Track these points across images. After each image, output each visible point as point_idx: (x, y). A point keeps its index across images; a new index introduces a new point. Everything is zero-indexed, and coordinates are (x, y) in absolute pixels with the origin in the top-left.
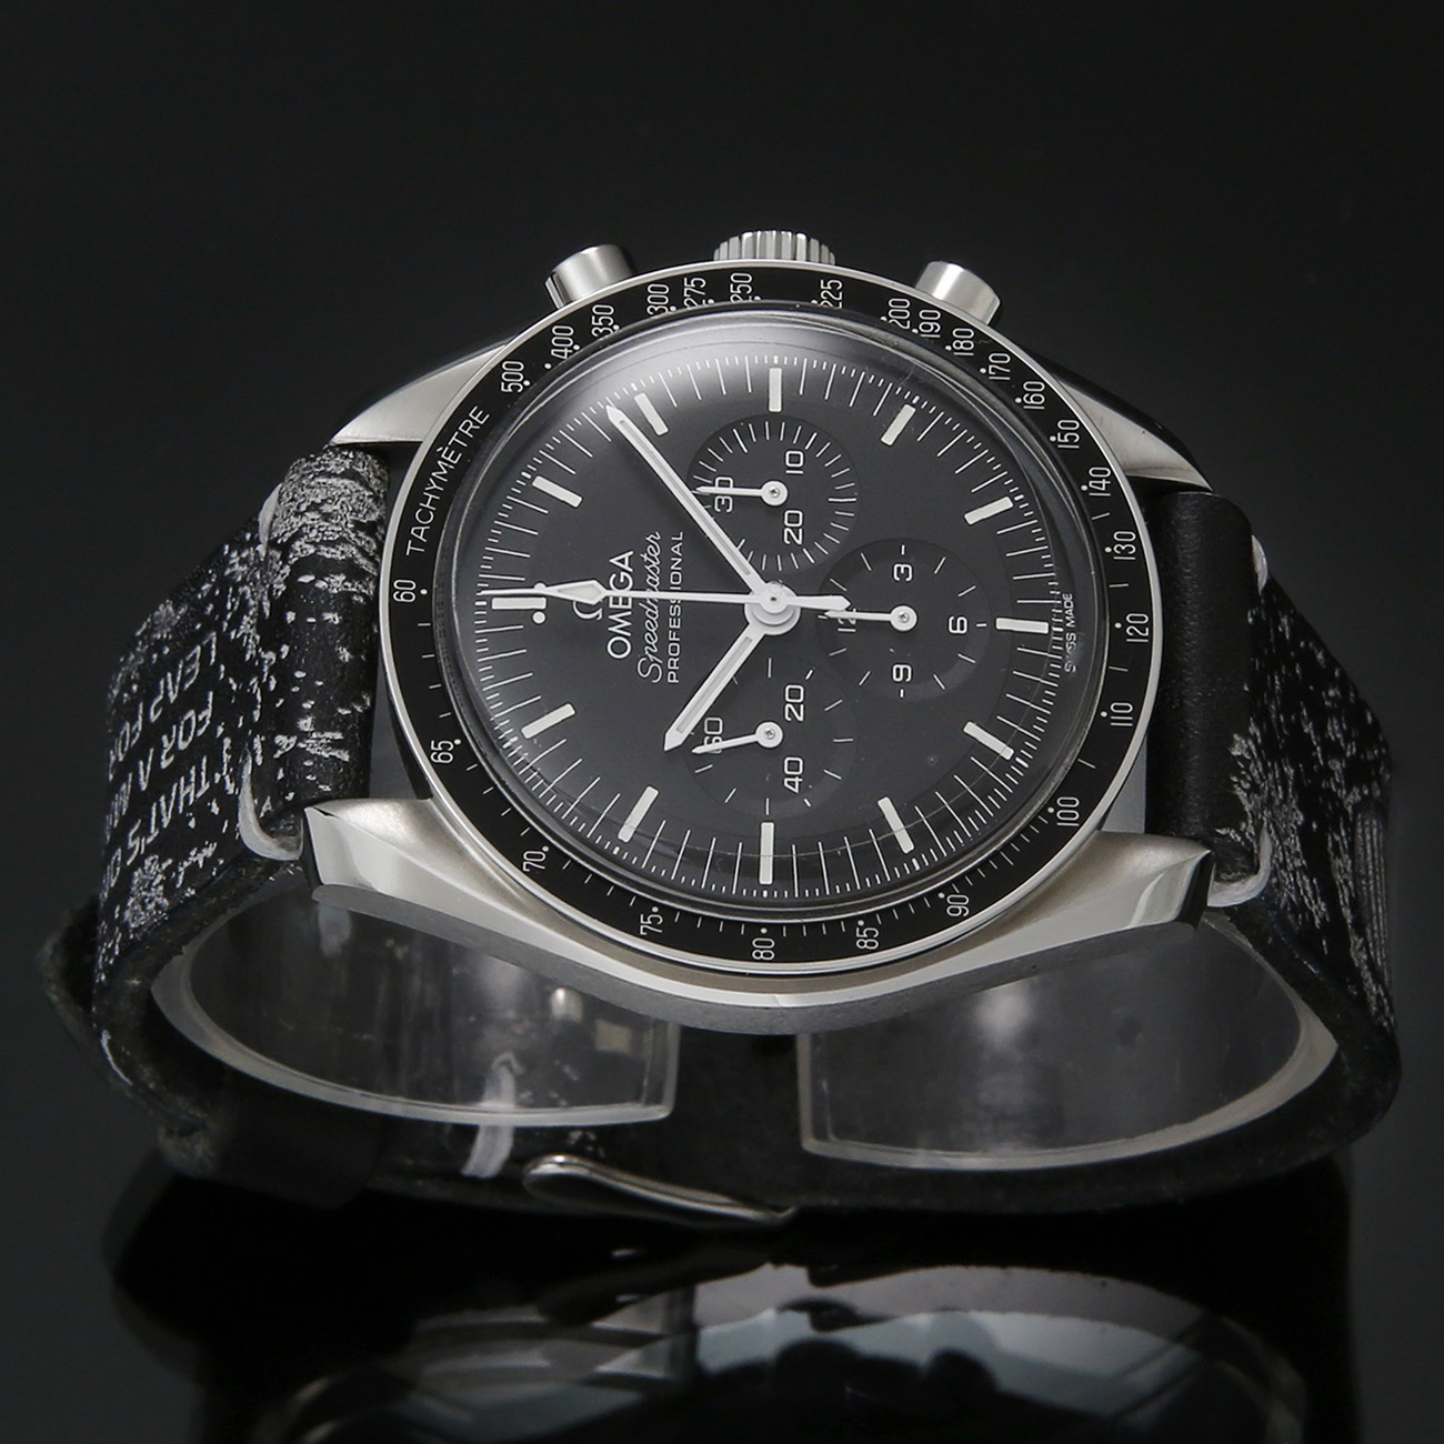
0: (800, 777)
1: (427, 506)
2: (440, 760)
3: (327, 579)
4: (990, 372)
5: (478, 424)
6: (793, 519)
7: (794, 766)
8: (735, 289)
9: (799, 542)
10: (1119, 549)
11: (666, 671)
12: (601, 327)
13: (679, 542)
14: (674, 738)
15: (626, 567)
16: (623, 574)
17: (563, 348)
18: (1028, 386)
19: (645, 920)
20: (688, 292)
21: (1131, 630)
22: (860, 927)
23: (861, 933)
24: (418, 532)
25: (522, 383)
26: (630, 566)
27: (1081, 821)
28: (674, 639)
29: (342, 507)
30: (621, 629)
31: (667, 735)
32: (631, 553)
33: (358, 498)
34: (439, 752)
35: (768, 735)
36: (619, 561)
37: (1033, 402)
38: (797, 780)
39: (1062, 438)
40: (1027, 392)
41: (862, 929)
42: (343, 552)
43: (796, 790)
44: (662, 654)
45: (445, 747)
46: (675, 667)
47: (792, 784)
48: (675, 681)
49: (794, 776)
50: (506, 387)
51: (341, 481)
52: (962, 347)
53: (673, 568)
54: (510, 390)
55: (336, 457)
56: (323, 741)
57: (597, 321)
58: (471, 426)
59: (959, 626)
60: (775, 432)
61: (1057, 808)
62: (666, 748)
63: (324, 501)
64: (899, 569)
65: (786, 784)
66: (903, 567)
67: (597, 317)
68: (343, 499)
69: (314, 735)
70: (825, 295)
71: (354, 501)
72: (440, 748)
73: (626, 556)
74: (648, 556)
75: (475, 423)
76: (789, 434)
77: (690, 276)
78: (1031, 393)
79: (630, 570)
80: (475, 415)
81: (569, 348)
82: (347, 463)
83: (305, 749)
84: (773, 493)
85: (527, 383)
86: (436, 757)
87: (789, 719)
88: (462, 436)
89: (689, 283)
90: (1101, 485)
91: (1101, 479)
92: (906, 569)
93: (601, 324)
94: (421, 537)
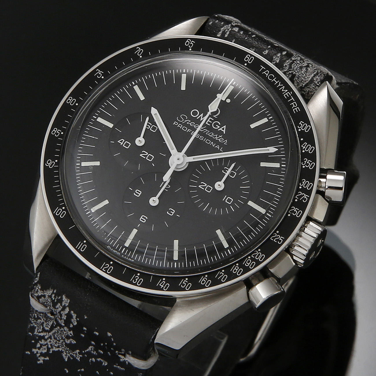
0: (123, 145)
1: (274, 80)
2: (187, 41)
3: (279, 57)
4: (221, 273)
5: (293, 108)
6: (209, 189)
7: (127, 145)
8: (296, 210)
9: (200, 186)
10: (137, 278)
11: (179, 123)
12: (306, 162)
13: (220, 149)
14: (154, 111)
15: (221, 129)
16: (219, 127)
17: (306, 147)
18: (210, 282)
19: (101, 73)
20: (304, 195)
21: (107, 266)
22: (61, 132)
23: (59, 131)
24: (267, 73)
25: (301, 129)
26: (220, 130)
27: (54, 215)
28: (188, 130)
29: (302, 73)
30: (201, 117)
31: (156, 110)
32: (224, 133)
33: (303, 80)
34: (190, 42)
35: (140, 141)
36: (224, 128)
37: (203, 280)
38: (122, 143)
39: (185, 282)
40: (208, 280)
41: (60, 133)
42: (286, 66)
43: (118, 141)
44: (185, 124)
45: (191, 45)
46: (179, 126)
47: (121, 141)
48: (174, 123)
49: (123, 143)
50: (301, 123)
51: (311, 77)
52: (235, 269)
53: (212, 142)
54: (300, 124)
55: (320, 80)
56: (227, 31)
57: (309, 162)
58: (294, 106)
59: (143, 219)
60: (242, 199)
61: (63, 210)
62: (152, 107)
63: (307, 69)
64: (173, 211)
65: (122, 139)
66: (173, 213)
67: (311, 163)
68: (305, 75)
69: (230, 29)
70: (279, 237)
71: (302, 78)
72: (191, 43)
73: (224, 131)
74: (220, 138)
75: (294, 108)
76: (239, 204)
77: (309, 199)
78: (206, 281)
79: (219, 130)
80: (297, 109)
81: (305, 149)
82: (316, 82)
83: (228, 25)
84: (219, 186)
85: (300, 130)
86: (189, 41)
87: (143, 152)
88: (292, 101)
89: (307, 197)
90: (162, 285)
91: (164, 286)
92: (171, 214)
93: (308, 163)
94: (264, 72)
